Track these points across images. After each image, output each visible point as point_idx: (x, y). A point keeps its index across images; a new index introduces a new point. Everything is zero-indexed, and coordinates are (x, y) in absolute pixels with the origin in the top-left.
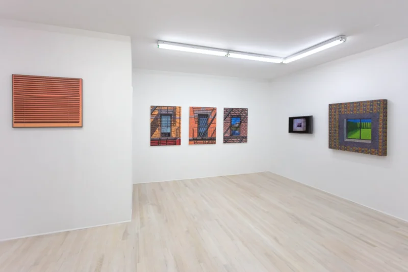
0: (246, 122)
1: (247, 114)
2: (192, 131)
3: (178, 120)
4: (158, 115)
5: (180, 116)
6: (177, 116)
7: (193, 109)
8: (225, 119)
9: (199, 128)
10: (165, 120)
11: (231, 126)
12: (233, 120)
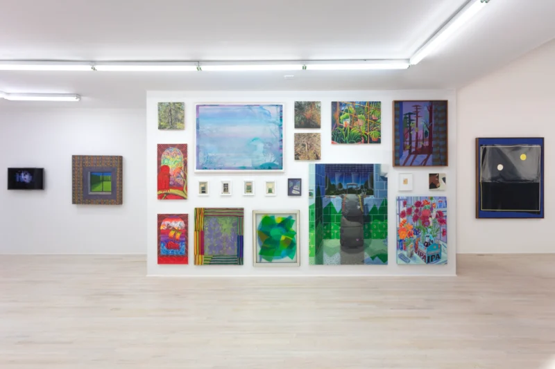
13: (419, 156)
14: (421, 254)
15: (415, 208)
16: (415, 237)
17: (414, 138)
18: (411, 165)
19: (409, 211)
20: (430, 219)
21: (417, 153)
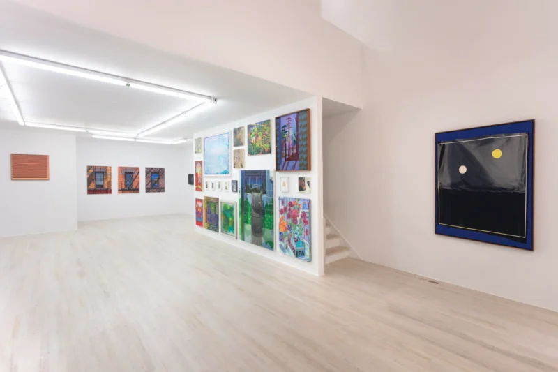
0: (163, 177)
1: (164, 172)
2: (120, 184)
3: (109, 176)
4: (93, 172)
5: (110, 173)
6: (108, 173)
7: (121, 169)
8: (146, 175)
9: (126, 182)
10: (98, 176)
11: (151, 181)
12: (153, 176)
13: (290, 162)
14: (292, 248)
15: (288, 207)
16: (289, 231)
17: (287, 148)
18: (286, 170)
19: (285, 208)
20: (298, 218)
21: (289, 160)
